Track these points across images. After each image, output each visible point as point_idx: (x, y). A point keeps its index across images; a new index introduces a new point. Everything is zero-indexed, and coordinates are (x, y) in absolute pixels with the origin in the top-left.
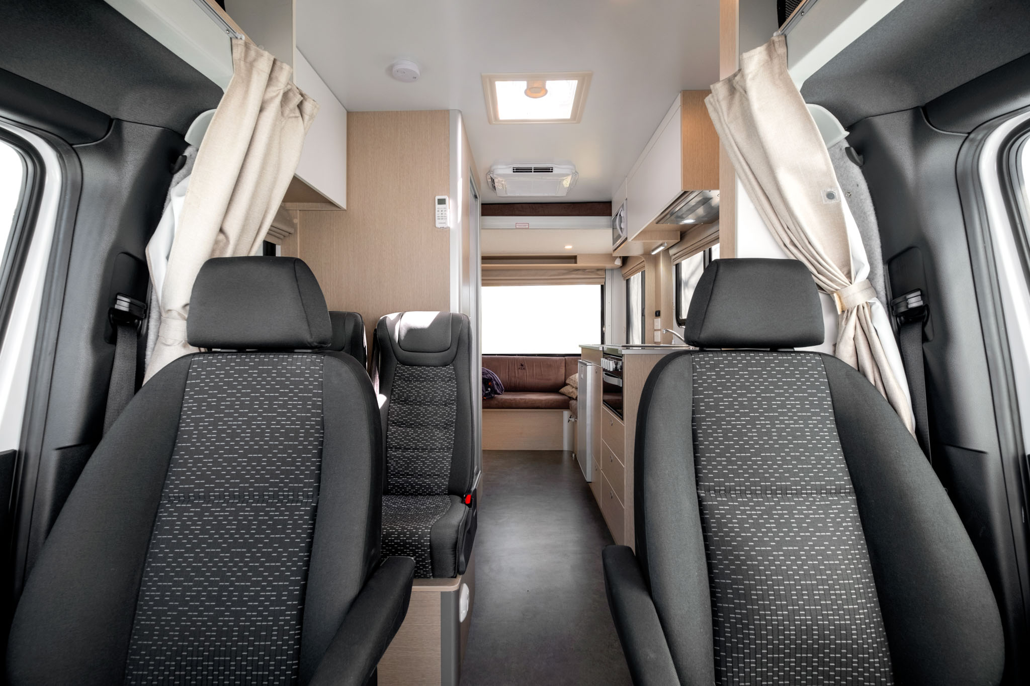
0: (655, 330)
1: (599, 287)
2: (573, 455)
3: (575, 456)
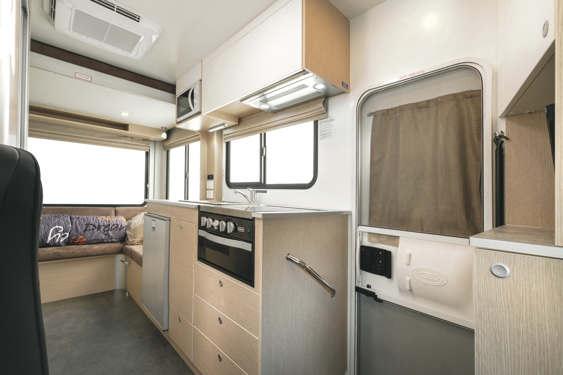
0: (207, 189)
1: (144, 153)
2: (127, 294)
3: (129, 294)
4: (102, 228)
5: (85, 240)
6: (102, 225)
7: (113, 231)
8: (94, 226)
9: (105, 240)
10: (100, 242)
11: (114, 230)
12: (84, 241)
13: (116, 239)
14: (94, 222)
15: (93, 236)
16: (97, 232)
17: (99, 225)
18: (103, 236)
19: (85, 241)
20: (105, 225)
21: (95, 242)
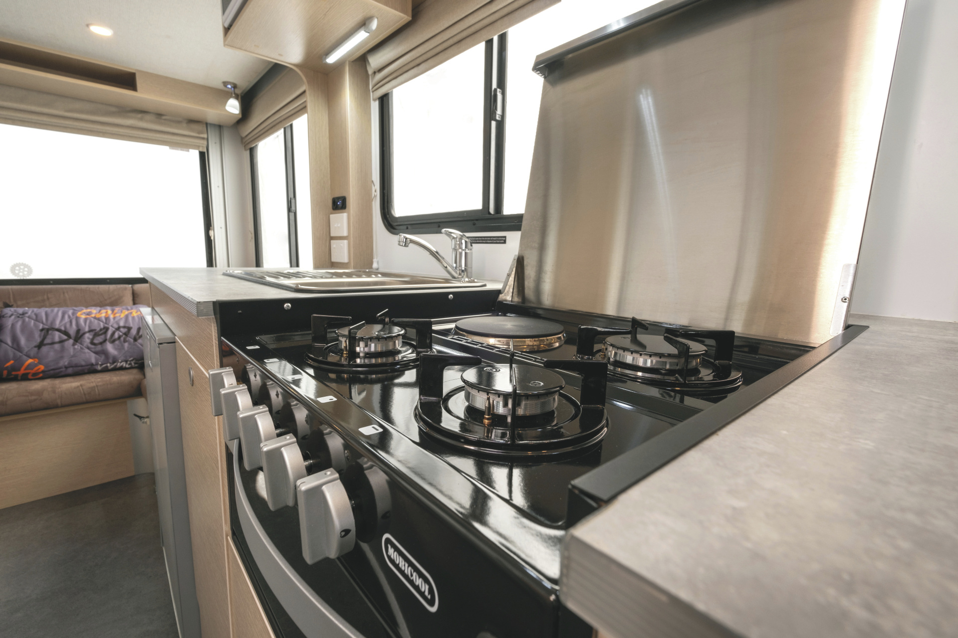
0: (332, 238)
4: (88, 337)
5: (42, 367)
6: (87, 329)
7: (117, 342)
8: (66, 333)
9: (97, 364)
10: (86, 371)
11: (120, 342)
12: (40, 370)
13: (126, 361)
14: (66, 324)
15: (62, 357)
16: (74, 349)
17: (78, 331)
18: (93, 358)
19: (43, 372)
20: (95, 330)
21: (70, 371)
